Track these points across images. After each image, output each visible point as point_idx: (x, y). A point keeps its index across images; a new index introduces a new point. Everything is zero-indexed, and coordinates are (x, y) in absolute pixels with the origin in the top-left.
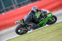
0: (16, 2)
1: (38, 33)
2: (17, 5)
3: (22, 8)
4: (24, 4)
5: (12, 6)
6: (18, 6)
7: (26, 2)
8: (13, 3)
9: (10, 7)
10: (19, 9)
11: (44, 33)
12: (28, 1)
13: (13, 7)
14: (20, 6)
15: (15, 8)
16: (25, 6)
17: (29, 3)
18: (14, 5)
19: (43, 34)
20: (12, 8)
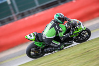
0: (17, 9)
1: (52, 60)
2: (19, 14)
3: (26, 18)
4: (30, 13)
5: (11, 16)
6: (20, 16)
7: (33, 10)
8: (12, 11)
9: (8, 17)
10: (22, 20)
11: (63, 59)
12: (37, 8)
13: (13, 17)
14: (23, 15)
15: (16, 19)
16: (32, 17)
17: (38, 10)
18: (14, 15)
19: (61, 62)
20: (10, 20)
